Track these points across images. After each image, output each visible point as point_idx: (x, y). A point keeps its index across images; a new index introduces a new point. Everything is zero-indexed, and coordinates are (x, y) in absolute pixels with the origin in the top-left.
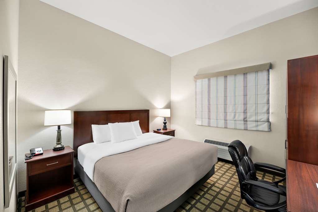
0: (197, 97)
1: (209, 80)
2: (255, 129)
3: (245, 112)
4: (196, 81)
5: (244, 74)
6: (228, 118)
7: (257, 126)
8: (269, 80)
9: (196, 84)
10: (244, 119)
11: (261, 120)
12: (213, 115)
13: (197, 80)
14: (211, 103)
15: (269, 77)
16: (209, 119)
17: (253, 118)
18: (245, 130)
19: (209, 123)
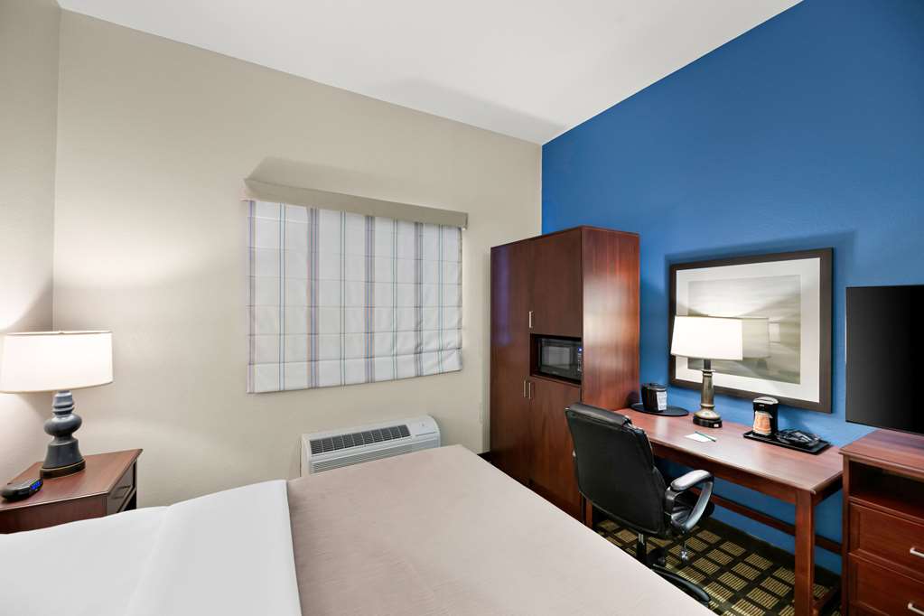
0: (258, 274)
1: (313, 214)
2: (436, 370)
3: (418, 329)
4: (252, 203)
5: (416, 224)
6: (377, 350)
7: (440, 362)
8: (461, 251)
9: (252, 220)
10: (417, 348)
11: (449, 347)
12: (327, 348)
13: (258, 203)
14: (321, 302)
15: (461, 244)
16: (313, 360)
17: (434, 345)
18: (418, 376)
19: (313, 374)
